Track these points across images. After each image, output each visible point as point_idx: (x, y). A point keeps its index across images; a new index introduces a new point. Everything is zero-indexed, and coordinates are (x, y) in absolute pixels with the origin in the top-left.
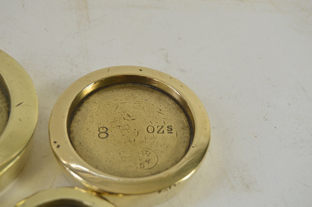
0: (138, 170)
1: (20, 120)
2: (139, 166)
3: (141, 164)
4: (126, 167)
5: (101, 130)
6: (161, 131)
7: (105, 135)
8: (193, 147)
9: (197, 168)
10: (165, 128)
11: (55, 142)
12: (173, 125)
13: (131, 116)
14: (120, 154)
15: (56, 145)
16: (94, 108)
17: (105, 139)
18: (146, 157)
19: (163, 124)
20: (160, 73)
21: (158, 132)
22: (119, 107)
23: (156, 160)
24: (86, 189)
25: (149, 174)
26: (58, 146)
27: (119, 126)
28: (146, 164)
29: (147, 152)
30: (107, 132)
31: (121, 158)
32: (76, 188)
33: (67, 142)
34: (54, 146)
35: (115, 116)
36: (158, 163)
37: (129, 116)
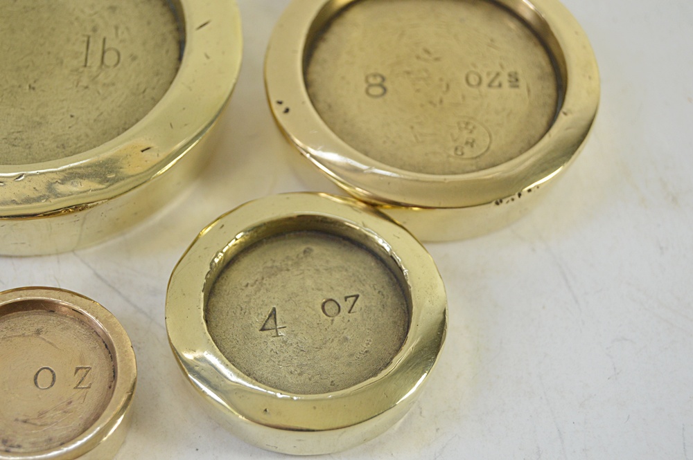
0: (451, 160)
1: (208, 57)
2: (452, 152)
3: (456, 149)
4: (426, 154)
5: (372, 80)
6: (496, 83)
7: (380, 90)
8: (565, 114)
10: (504, 79)
11: (280, 103)
12: (520, 71)
13: (432, 52)
14: (412, 128)
15: (283, 107)
17: (380, 99)
18: (465, 135)
19: (499, 70)
21: (490, 85)
22: (407, 33)
23: (488, 140)
25: (474, 168)
26: (287, 111)
28: (467, 150)
29: (467, 124)
30: (384, 84)
31: (416, 136)
33: (303, 103)
34: (278, 111)
35: (397, 50)
36: (492, 147)
37: (428, 52)
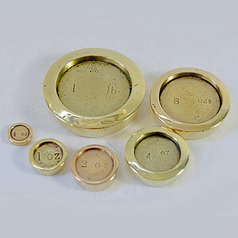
0: (193, 120)
1: (137, 93)
2: (193, 119)
3: (194, 118)
4: (187, 119)
5: (175, 100)
6: (205, 102)
7: (178, 102)
8: (221, 111)
9: (222, 121)
10: (207, 101)
11: (153, 105)
12: (211, 99)
13: (191, 93)
14: (184, 112)
15: (154, 106)
16: (172, 88)
17: (177, 105)
18: (197, 115)
19: (207, 99)
20: (207, 72)
21: (204, 103)
22: (185, 89)
23: (202, 116)
24: (167, 127)
25: (198, 123)
26: (155, 107)
27: (184, 98)
28: (197, 118)
29: (198, 112)
30: (178, 101)
31: (185, 114)
32: (162, 127)
33: (159, 105)
34: (153, 107)
35: (182, 93)
36: (203, 118)
37: (189, 93)
